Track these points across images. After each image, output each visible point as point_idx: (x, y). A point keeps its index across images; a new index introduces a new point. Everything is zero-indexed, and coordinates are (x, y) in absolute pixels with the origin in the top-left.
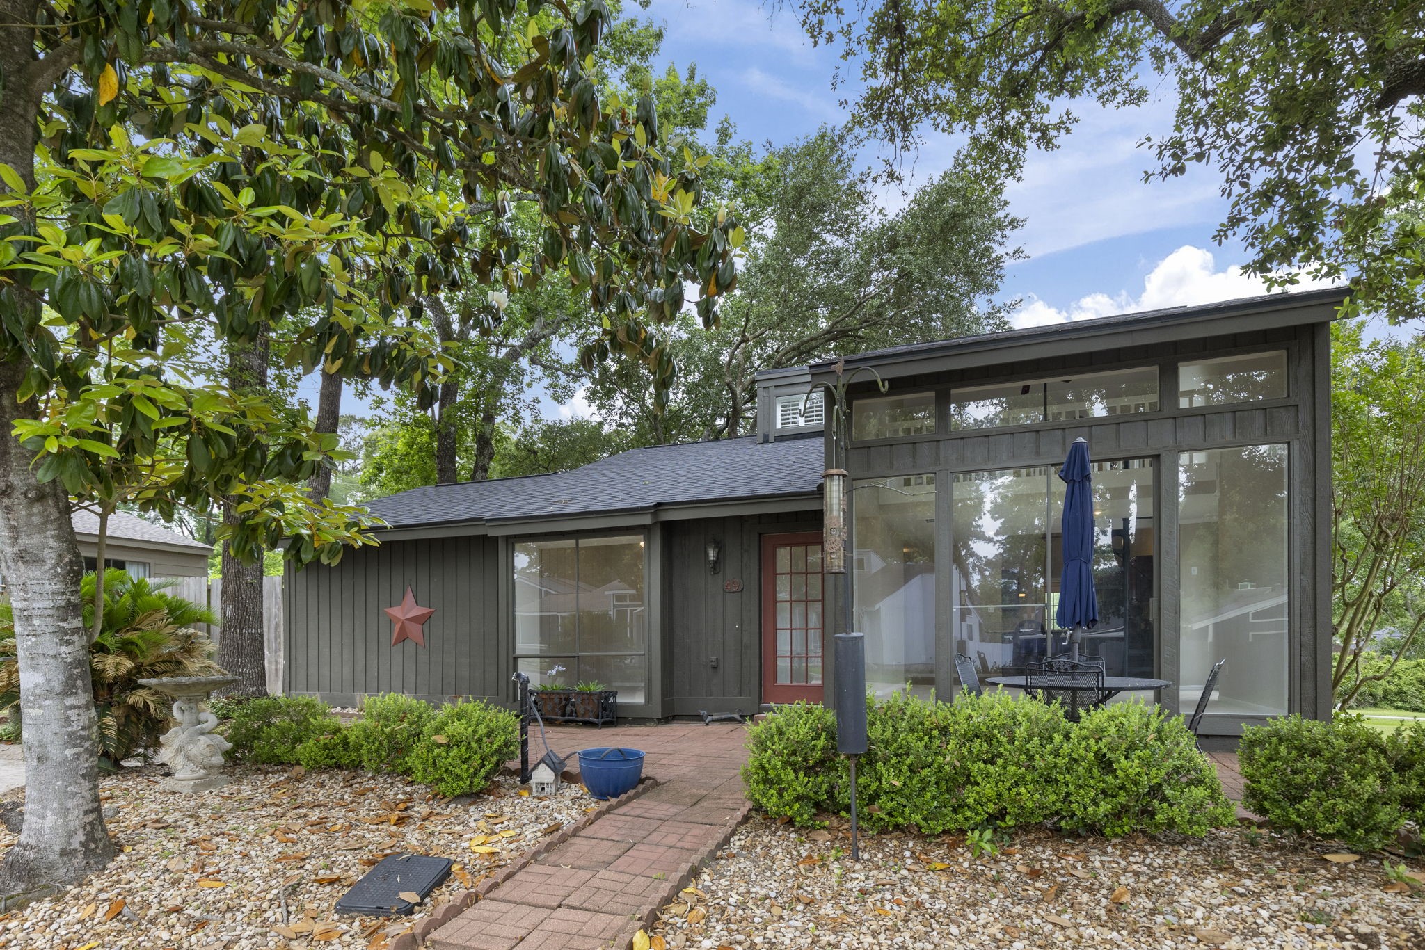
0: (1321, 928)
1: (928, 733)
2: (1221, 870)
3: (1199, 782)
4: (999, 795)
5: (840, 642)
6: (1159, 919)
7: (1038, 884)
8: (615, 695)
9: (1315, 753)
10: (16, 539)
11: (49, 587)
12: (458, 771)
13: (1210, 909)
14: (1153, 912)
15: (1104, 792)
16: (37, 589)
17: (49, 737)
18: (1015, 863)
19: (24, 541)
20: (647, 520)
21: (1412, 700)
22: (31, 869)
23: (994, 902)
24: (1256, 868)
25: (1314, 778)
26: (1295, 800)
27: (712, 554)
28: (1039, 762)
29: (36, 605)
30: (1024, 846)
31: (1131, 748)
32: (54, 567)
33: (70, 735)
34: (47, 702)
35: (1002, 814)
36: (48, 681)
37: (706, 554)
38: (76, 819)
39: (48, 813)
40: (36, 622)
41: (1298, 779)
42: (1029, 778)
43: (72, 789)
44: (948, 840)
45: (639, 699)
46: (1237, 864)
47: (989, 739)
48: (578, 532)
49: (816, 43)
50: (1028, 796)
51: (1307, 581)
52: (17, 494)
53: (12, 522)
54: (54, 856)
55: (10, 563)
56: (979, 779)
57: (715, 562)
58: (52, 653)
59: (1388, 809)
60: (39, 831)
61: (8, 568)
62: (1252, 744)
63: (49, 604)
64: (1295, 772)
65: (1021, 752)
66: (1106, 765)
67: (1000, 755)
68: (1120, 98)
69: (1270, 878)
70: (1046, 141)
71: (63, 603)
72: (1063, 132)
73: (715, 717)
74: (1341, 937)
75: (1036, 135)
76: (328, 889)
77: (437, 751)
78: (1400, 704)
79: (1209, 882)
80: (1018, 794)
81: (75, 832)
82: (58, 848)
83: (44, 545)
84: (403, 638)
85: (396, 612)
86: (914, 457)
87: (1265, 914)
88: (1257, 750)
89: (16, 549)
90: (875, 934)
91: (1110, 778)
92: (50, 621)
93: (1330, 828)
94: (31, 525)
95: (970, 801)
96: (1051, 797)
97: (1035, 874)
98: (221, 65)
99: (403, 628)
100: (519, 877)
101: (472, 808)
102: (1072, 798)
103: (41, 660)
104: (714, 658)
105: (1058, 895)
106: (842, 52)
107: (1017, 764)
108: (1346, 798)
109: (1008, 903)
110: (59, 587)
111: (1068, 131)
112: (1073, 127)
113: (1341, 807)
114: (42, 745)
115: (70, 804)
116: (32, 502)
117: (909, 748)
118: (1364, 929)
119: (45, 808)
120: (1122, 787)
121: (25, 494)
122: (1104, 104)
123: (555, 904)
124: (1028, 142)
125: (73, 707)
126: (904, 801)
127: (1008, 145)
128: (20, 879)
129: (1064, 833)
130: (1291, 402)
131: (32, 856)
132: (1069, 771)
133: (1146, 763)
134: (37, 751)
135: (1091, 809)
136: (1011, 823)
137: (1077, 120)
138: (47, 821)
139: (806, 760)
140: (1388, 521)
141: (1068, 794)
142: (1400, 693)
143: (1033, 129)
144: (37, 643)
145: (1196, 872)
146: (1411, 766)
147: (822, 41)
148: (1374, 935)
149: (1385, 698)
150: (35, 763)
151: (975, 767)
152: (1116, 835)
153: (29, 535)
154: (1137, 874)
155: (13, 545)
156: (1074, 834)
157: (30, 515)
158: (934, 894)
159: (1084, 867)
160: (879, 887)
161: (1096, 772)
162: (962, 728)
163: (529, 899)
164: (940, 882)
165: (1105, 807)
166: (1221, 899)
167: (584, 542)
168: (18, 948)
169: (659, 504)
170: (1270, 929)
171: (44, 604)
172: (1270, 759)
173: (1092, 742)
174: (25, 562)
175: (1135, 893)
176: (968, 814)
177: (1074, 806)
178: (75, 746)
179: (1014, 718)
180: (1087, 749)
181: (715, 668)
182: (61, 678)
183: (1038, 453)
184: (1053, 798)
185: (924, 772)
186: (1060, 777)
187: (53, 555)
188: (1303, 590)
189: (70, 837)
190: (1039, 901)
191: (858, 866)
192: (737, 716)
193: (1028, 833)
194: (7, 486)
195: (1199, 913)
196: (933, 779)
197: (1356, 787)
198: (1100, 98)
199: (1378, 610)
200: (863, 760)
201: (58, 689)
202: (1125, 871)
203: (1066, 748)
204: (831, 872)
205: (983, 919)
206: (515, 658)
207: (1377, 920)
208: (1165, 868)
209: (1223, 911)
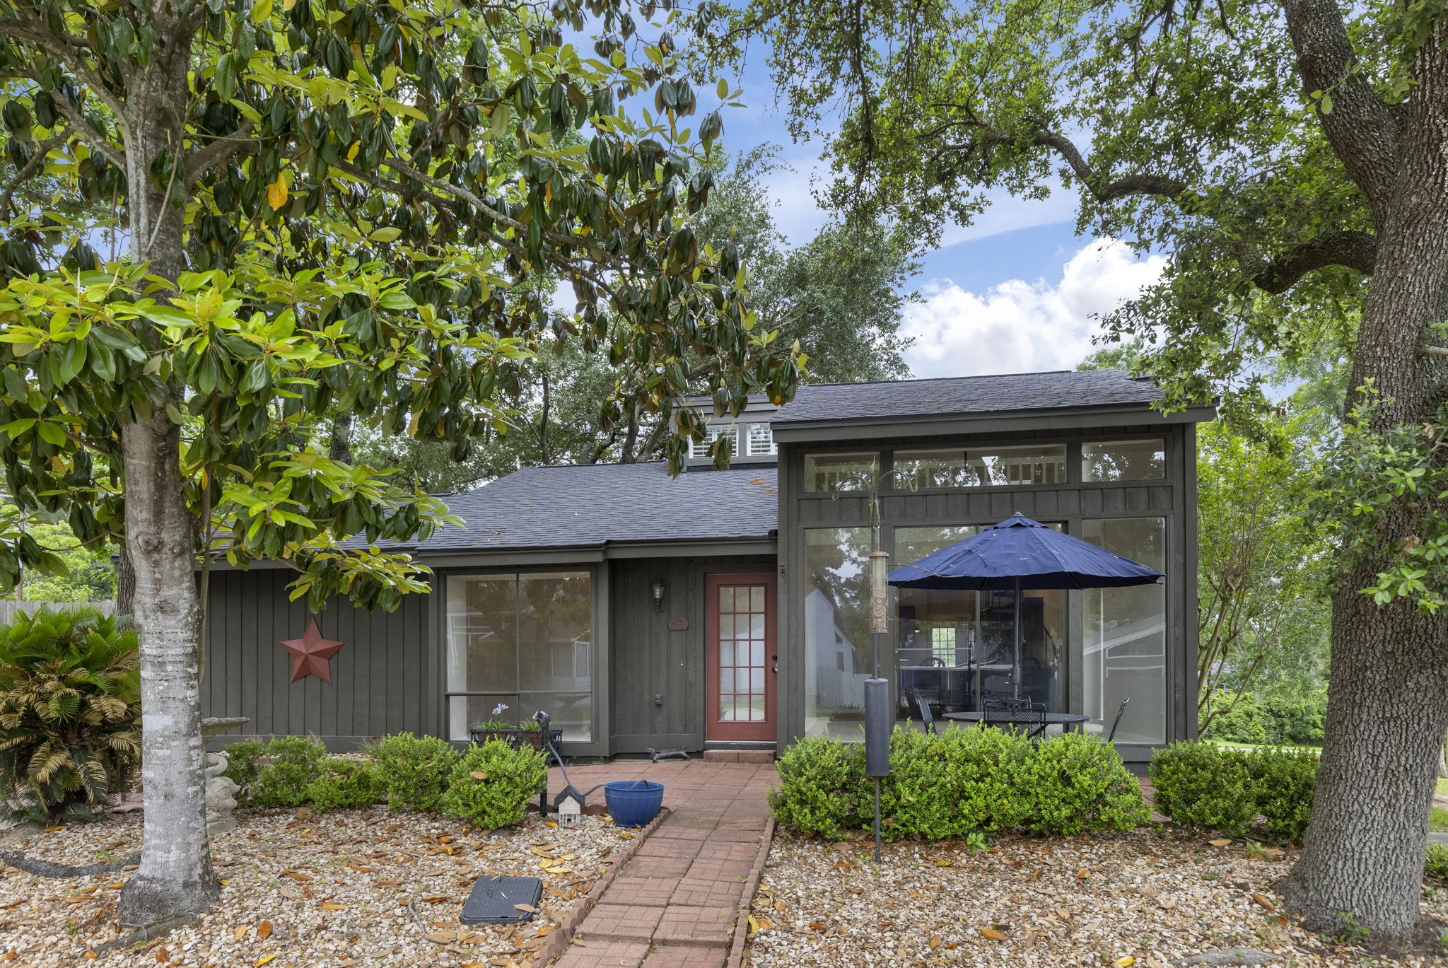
0: (1214, 883)
1: (931, 758)
2: (1145, 854)
3: (1128, 791)
4: (987, 807)
5: (871, 687)
6: (1113, 886)
7: (1022, 871)
8: (560, 733)
9: (1204, 767)
10: (158, 591)
11: (182, 635)
12: (502, 804)
13: (1145, 878)
14: (1107, 883)
15: (1064, 800)
16: (172, 636)
17: (174, 776)
18: (1000, 859)
19: (167, 592)
20: (598, 558)
21: (1240, 732)
22: (160, 901)
23: (997, 883)
24: (1167, 852)
25: (1204, 785)
26: (1189, 802)
27: (658, 593)
28: (1017, 780)
29: (171, 652)
30: (1003, 846)
31: (1083, 767)
32: (186, 617)
33: (192, 773)
34: (175, 743)
35: (988, 821)
36: (176, 723)
37: (652, 592)
38: (195, 854)
39: (173, 847)
40: (169, 668)
41: (1193, 786)
42: (1010, 791)
43: (193, 824)
44: (944, 845)
45: (586, 738)
46: (1154, 850)
47: (978, 763)
48: (519, 566)
49: (795, 141)
50: (1011, 806)
51: (1180, 632)
52: (166, 550)
53: (157, 576)
54: (178, 888)
55: (148, 613)
56: (973, 794)
57: (661, 600)
58: (180, 697)
59: (1249, 805)
60: (164, 865)
61: (146, 617)
62: (1160, 762)
63: (180, 651)
64: (1190, 782)
65: (1003, 772)
66: (1066, 779)
67: (989, 774)
68: (1027, 191)
69: (1177, 857)
70: (963, 218)
71: (191, 650)
72: (977, 212)
73: (663, 754)
74: (1227, 887)
75: (954, 213)
76: (441, 907)
77: (477, 787)
78: (1230, 736)
79: (1138, 862)
80: (1002, 804)
81: (195, 864)
82: (181, 881)
83: (180, 596)
84: (305, 672)
85: (295, 645)
86: (861, 510)
87: (1180, 877)
88: (1165, 767)
89: (157, 600)
90: (921, 909)
91: (1070, 789)
92: (180, 667)
93: (1214, 820)
94: (172, 578)
95: (966, 811)
96: (1027, 808)
97: (1018, 865)
98: (348, 164)
99: (306, 662)
100: (613, 886)
101: (515, 839)
102: (1041, 806)
103: (171, 704)
104: (658, 696)
105: (1039, 877)
106: (820, 155)
107: (1001, 782)
108: (1224, 798)
109: (1006, 884)
110: (189, 634)
111: (981, 211)
112: (986, 208)
113: (1221, 805)
114: (168, 783)
115: (191, 838)
116: (176, 556)
117: (920, 771)
118: (1240, 881)
119: (170, 843)
120: (1078, 796)
121: (172, 549)
122: (1013, 194)
123: (664, 903)
124: (947, 217)
125: (195, 748)
126: (914, 813)
127: (930, 217)
128: (151, 910)
129: (1032, 834)
130: (1168, 483)
131: (159, 889)
132: (1039, 784)
133: (1094, 777)
134: (163, 789)
135: (1055, 814)
136: (996, 828)
137: (989, 203)
138: (172, 855)
139: (833, 783)
140: (1232, 577)
141: (1037, 804)
142: (1231, 725)
143: (952, 207)
144: (168, 688)
145: (1130, 858)
146: (1262, 776)
147: (800, 139)
148: (1246, 884)
149: (1218, 730)
150: (162, 800)
151: (969, 785)
152: (1070, 834)
153: (170, 587)
154: (1090, 860)
155: (155, 596)
156: (1040, 835)
157: (173, 569)
158: (950, 881)
159: (1051, 857)
160: (907, 879)
161: (1059, 786)
162: (957, 754)
163: (639, 901)
164: (950, 873)
165: (1065, 812)
166: (1151, 871)
167: (524, 577)
168: (195, 965)
169: (609, 542)
170: (1184, 886)
171: (176, 651)
172: (1173, 773)
173: (1055, 762)
174: (164, 612)
175: (1092, 872)
176: (963, 822)
177: (1043, 812)
178: (195, 784)
179: (995, 746)
180: (1053, 768)
181: (659, 705)
182: (187, 720)
183: (968, 513)
184: (1027, 806)
185: (931, 790)
186: (1032, 791)
187: (187, 605)
188: (1177, 639)
189: (191, 869)
190: (1027, 882)
191: (884, 866)
192: (683, 753)
193: (1004, 837)
194: (159, 543)
195: (1138, 880)
196: (937, 795)
197: (1231, 790)
198: (1011, 189)
199: (1225, 653)
200: (884, 781)
201: (184, 731)
202: (1080, 859)
203: (1036, 768)
204: (865, 872)
205: (993, 894)
206: (447, 696)
207: (1247, 875)
208: (1108, 856)
209: (1153, 878)
